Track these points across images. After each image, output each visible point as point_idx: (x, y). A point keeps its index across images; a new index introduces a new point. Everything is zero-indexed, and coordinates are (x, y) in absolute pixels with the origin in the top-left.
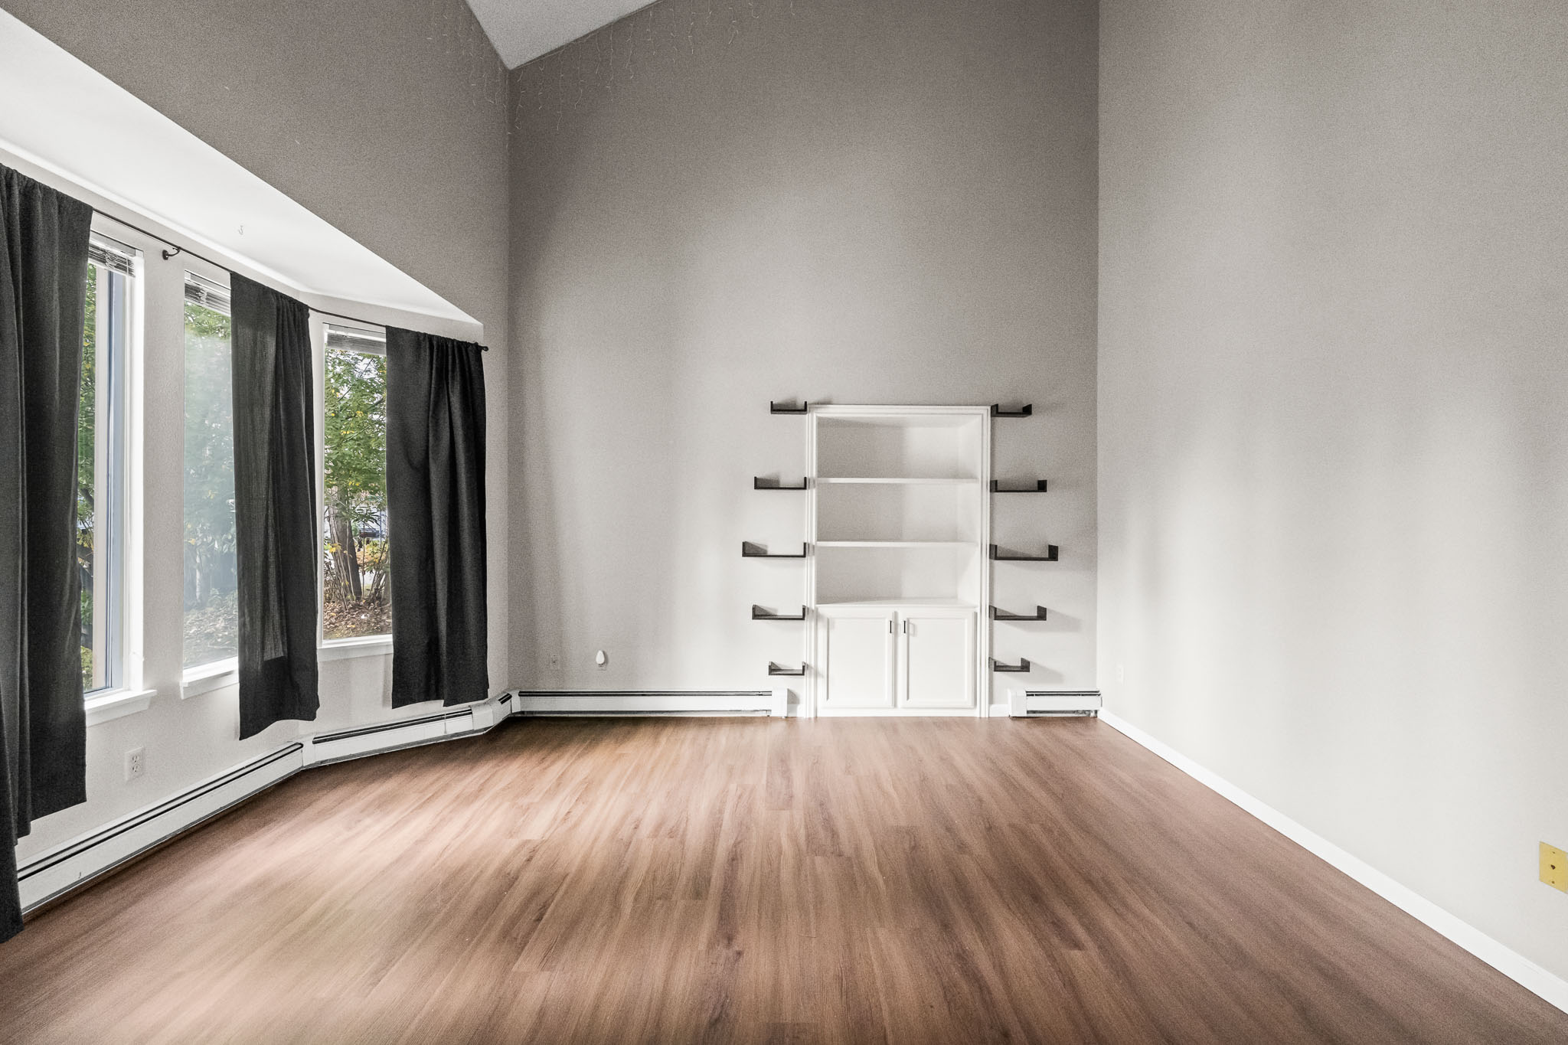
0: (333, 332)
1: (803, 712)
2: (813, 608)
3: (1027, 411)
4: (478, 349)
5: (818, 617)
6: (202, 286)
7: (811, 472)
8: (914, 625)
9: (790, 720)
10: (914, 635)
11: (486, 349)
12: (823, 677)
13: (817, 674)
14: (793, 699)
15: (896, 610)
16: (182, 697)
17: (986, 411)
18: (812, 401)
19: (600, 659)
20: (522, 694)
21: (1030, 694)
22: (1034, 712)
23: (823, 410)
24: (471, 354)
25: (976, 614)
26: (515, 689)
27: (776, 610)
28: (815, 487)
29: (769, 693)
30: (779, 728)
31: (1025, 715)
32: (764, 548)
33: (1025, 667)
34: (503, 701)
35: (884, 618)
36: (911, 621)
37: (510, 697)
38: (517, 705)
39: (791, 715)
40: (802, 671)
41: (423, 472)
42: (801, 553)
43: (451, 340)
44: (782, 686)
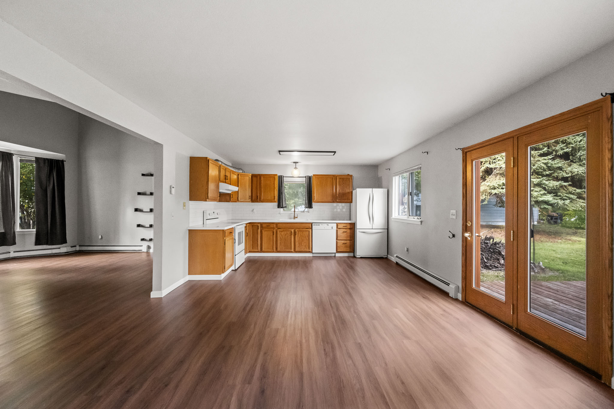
0: (21, 158)
1: (151, 250)
4: (62, 161)
5: (155, 227)
9: (148, 253)
11: (65, 161)
13: (155, 241)
14: (149, 247)
19: (100, 237)
20: (79, 246)
24: (60, 163)
26: (78, 244)
27: (145, 225)
29: (142, 246)
30: (144, 254)
32: (142, 210)
34: (72, 247)
37: (75, 246)
38: (78, 248)
39: (148, 251)
40: (151, 240)
41: (46, 191)
42: (149, 211)
43: (55, 160)
44: (145, 244)
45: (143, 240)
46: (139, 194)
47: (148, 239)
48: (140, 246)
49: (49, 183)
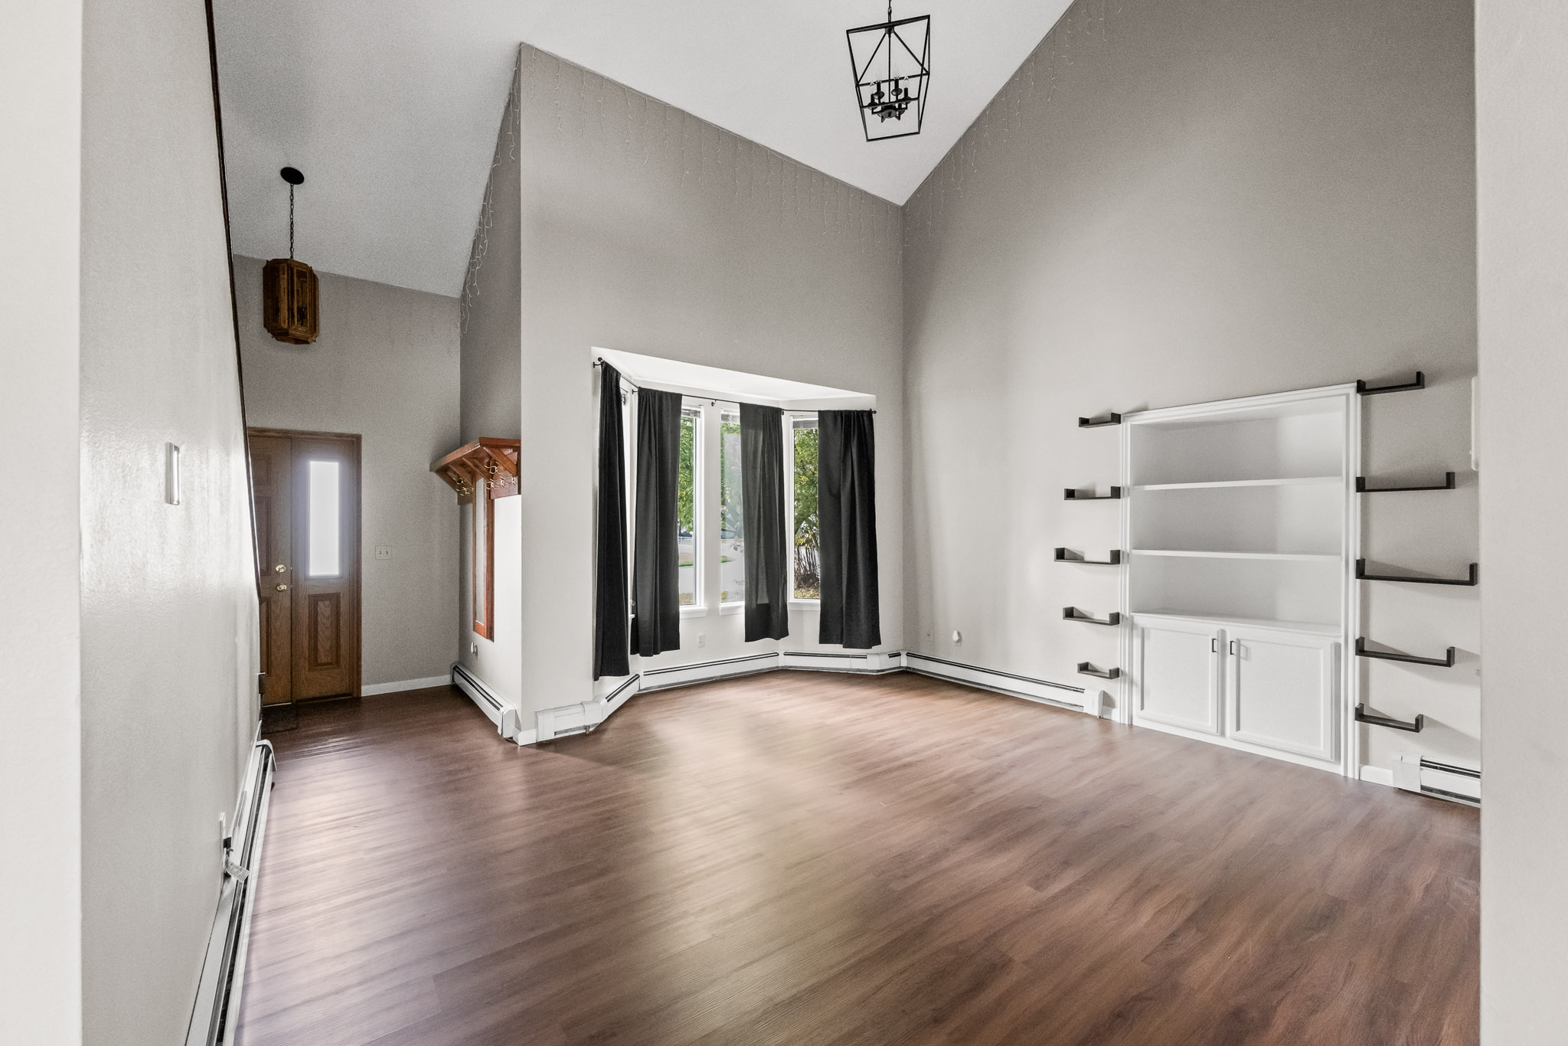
0: (795, 420)
1: (1117, 716)
2: (1127, 614)
3: (1418, 381)
4: (869, 414)
5: (1133, 626)
6: (730, 414)
7: (1124, 481)
8: (1247, 649)
9: (1103, 722)
10: (1246, 659)
11: (875, 413)
12: (1137, 685)
13: (1131, 682)
14: (1107, 701)
15: (1223, 627)
16: (720, 614)
17: (1351, 388)
18: (1124, 412)
19: (955, 637)
20: (908, 655)
21: (1424, 764)
22: (1431, 790)
23: (1136, 418)
24: (866, 420)
25: (1338, 646)
26: (904, 651)
27: (1092, 614)
28: (1129, 495)
29: (1082, 692)
30: (1091, 726)
31: (1419, 790)
32: (1082, 554)
33: (1418, 725)
34: (892, 656)
35: (1208, 635)
36: (1242, 642)
37: (898, 655)
38: (904, 662)
39: (1105, 717)
40: (1115, 673)
41: (838, 497)
42: (1109, 561)
43: (854, 411)
44: (1094, 686)
45: (1084, 668)
46: (1070, 494)
47: (1106, 667)
48: (1076, 690)
49: (845, 478)
